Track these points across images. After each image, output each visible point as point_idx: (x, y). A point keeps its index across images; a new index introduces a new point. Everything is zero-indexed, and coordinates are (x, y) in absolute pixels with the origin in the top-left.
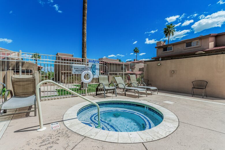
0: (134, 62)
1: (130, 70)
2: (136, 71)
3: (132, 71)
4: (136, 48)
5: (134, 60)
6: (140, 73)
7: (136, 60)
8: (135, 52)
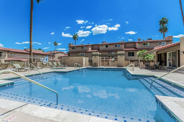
0: (54, 52)
1: (52, 58)
2: (56, 58)
3: (53, 59)
4: (55, 42)
5: (54, 51)
6: (59, 60)
7: (55, 51)
8: (54, 45)
